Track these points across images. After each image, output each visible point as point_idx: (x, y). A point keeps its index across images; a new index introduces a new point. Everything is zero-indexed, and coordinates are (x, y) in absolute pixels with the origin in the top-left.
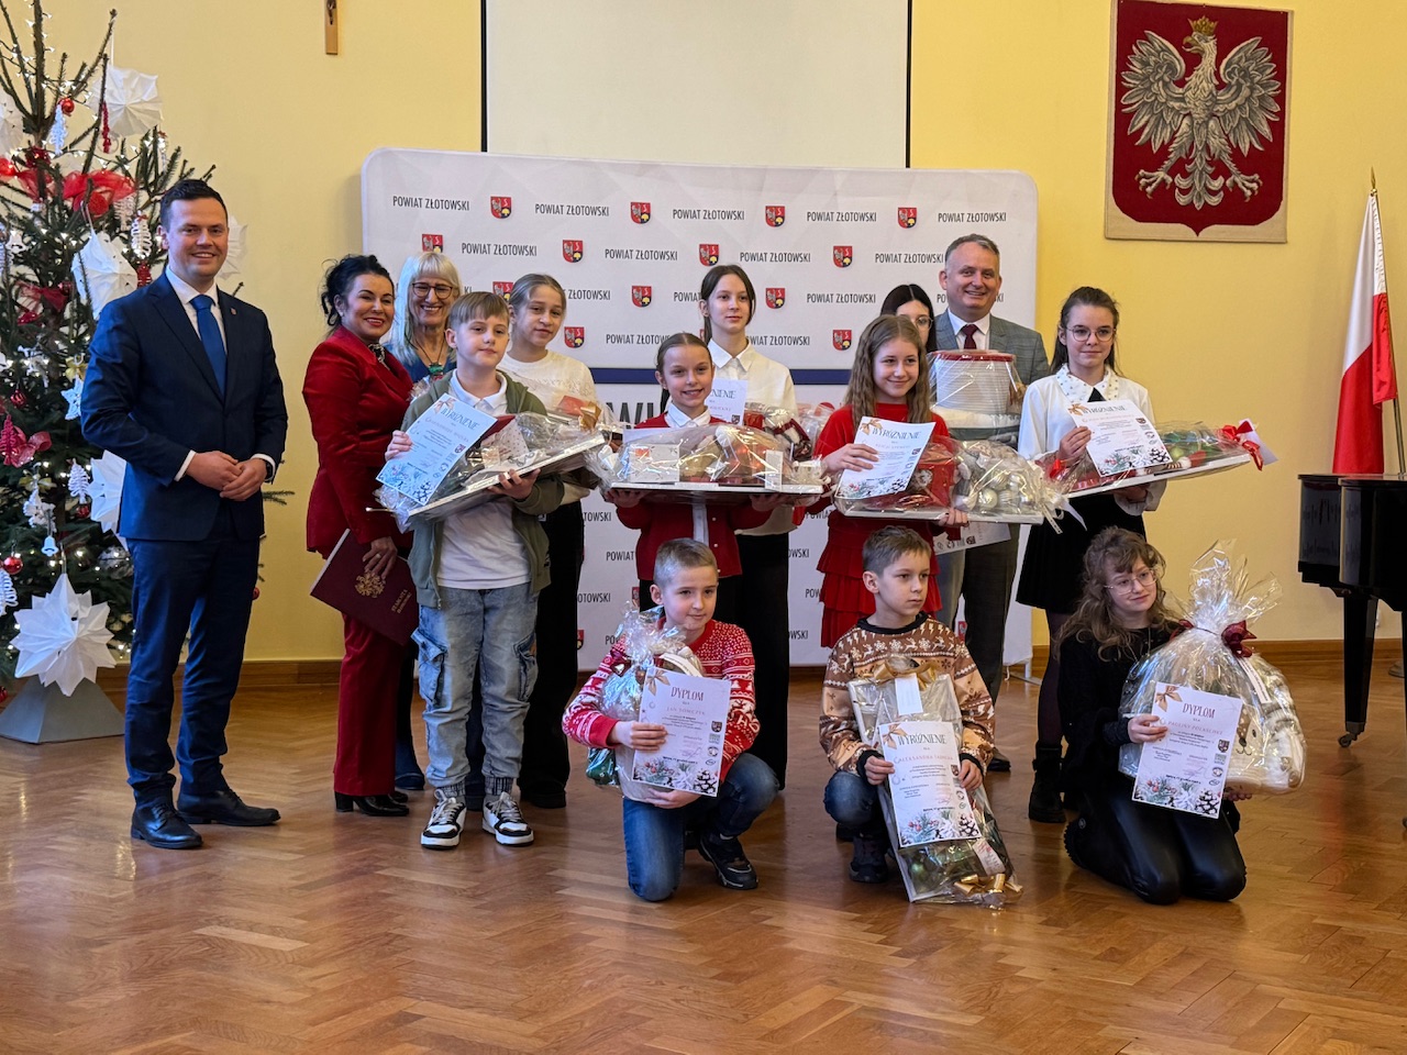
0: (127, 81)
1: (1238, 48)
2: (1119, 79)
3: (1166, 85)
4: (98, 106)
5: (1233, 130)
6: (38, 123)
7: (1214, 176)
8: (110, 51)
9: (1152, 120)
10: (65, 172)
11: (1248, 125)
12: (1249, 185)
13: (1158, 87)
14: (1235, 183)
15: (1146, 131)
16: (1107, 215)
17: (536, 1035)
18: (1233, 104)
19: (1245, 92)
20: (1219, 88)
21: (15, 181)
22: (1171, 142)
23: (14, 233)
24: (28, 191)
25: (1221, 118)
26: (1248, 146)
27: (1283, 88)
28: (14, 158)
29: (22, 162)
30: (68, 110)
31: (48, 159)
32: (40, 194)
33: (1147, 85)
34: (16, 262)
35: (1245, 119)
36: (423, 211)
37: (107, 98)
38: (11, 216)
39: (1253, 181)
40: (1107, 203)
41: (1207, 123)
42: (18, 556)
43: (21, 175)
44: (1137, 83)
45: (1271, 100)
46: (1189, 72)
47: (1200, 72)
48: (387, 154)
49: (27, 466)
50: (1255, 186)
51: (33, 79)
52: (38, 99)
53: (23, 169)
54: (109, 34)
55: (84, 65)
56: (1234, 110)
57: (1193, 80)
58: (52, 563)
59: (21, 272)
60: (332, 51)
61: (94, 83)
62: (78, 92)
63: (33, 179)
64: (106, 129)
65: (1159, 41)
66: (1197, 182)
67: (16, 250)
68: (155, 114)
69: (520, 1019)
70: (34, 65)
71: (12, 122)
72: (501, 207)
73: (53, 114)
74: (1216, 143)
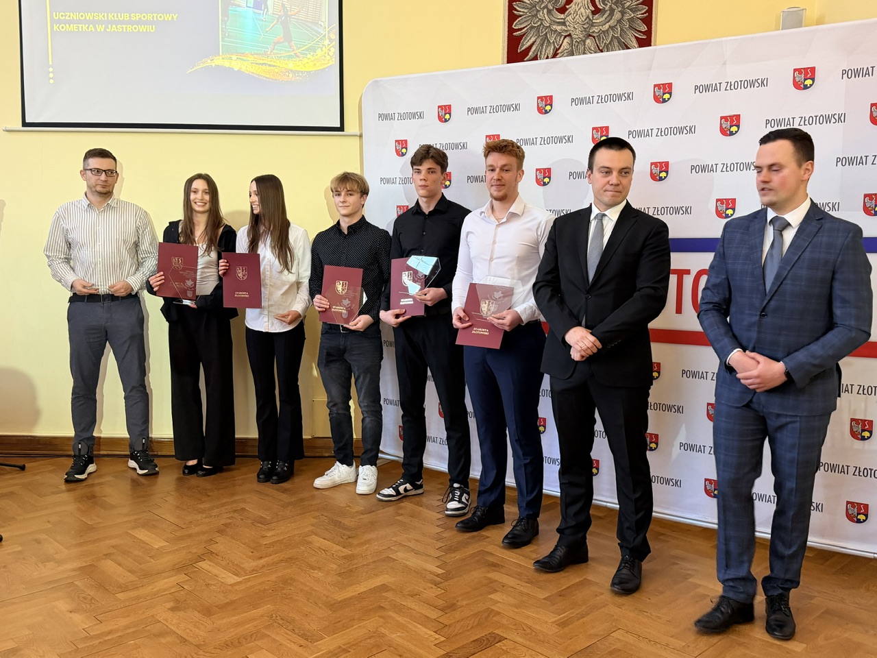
2: (511, 8)
3: (549, 12)
5: (606, 46)
9: (538, 40)
11: (619, 42)
15: (534, 48)
18: (607, 26)
19: (617, 16)
20: (594, 13)
25: (598, 37)
33: (534, 13)
35: (617, 38)
41: (584, 42)
44: (526, 11)
45: (640, 21)
46: (570, 1)
47: (579, 1)
56: (607, 30)
57: (572, 7)
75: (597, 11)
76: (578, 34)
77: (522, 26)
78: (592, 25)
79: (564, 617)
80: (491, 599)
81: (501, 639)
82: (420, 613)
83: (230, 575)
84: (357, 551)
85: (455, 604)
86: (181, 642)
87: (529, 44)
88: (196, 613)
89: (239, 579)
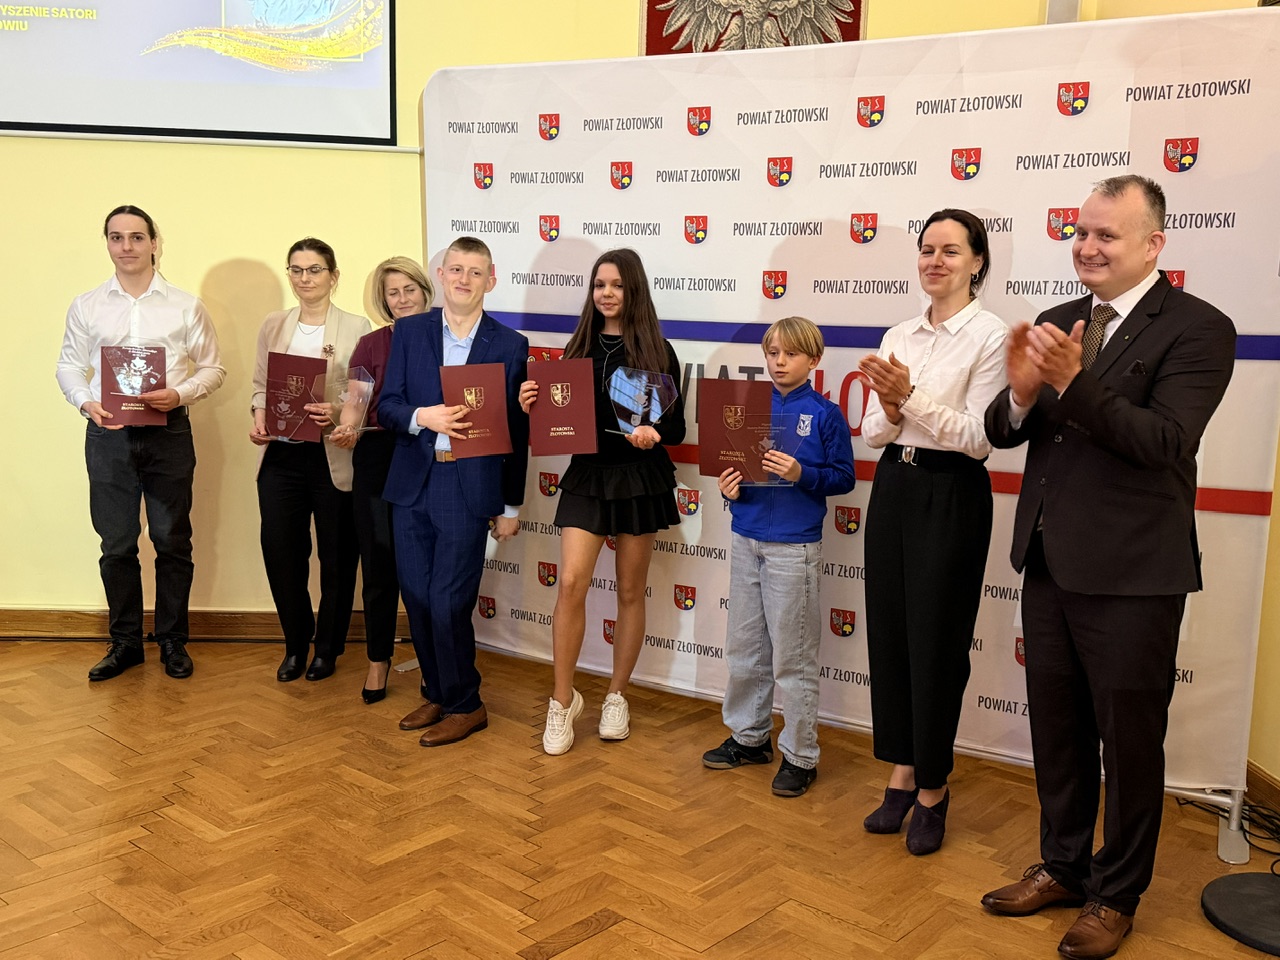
5: (795, 32)
15: (686, 31)
18: (795, 2)
25: (780, 19)
76: (752, 12)
79: (711, 883)
80: (607, 859)
81: (618, 919)
82: (499, 882)
83: (213, 827)
84: (407, 787)
85: (551, 868)
86: (132, 934)
87: (679, 24)
88: (158, 888)
89: (226, 834)
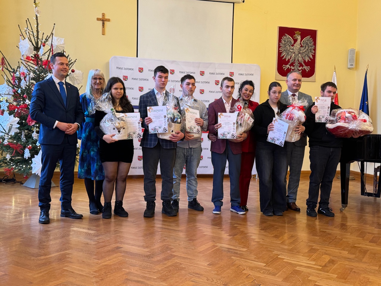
0: (57, 40)
1: (305, 38)
2: (279, 44)
3: (289, 46)
4: (51, 45)
5: (304, 56)
6: (37, 49)
7: (300, 67)
8: (54, 32)
9: (286, 54)
10: (43, 60)
11: (307, 55)
12: (307, 68)
13: (288, 46)
14: (304, 68)
15: (285, 56)
16: (276, 75)
17: (148, 252)
18: (304, 51)
19: (307, 48)
20: (301, 47)
21: (31, 62)
22: (290, 59)
23: (31, 73)
24: (34, 64)
25: (302, 54)
26: (307, 60)
27: (315, 47)
28: (31, 56)
29: (33, 57)
30: (44, 46)
31: (39, 57)
32: (37, 64)
33: (285, 46)
34: (32, 80)
35: (307, 54)
36: (123, 71)
37: (53, 43)
38: (31, 69)
39: (308, 68)
40: (276, 72)
41: (298, 55)
42: (31, 146)
43: (33, 60)
44: (283, 45)
45: (313, 50)
46: (295, 43)
47: (297, 43)
48: (115, 57)
49: (33, 126)
50: (309, 69)
51: (36, 39)
52: (37, 43)
53: (33, 59)
54: (53, 29)
55: (48, 36)
56: (304, 52)
57: (295, 45)
58: (39, 147)
59: (32, 82)
60: (103, 34)
61: (50, 40)
62: (46, 42)
63: (36, 61)
64: (53, 50)
65: (288, 36)
66: (296, 68)
67: (32, 77)
68: (64, 47)
69: (144, 248)
70: (36, 35)
71: (31, 48)
72: (141, 70)
73: (40, 47)
74: (300, 59)
75: (302, 46)
76: (297, 53)
77: (282, 49)
78: (300, 50)
87: (284, 55)
